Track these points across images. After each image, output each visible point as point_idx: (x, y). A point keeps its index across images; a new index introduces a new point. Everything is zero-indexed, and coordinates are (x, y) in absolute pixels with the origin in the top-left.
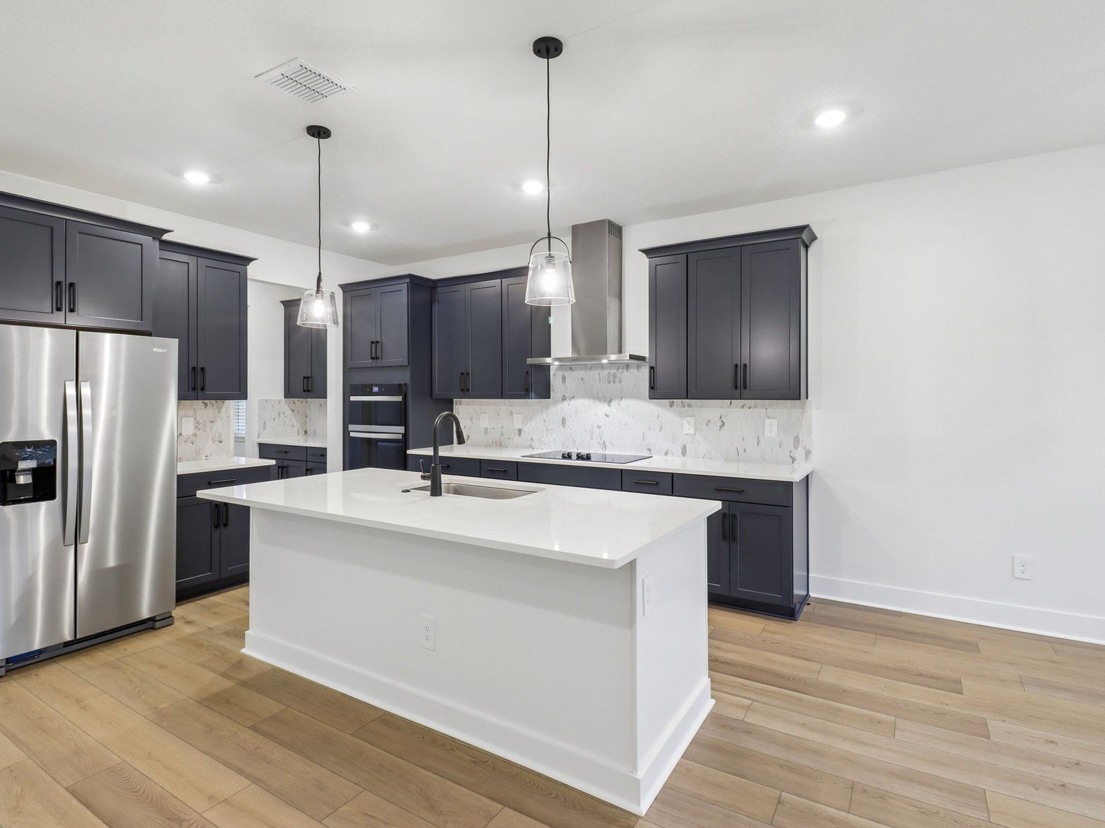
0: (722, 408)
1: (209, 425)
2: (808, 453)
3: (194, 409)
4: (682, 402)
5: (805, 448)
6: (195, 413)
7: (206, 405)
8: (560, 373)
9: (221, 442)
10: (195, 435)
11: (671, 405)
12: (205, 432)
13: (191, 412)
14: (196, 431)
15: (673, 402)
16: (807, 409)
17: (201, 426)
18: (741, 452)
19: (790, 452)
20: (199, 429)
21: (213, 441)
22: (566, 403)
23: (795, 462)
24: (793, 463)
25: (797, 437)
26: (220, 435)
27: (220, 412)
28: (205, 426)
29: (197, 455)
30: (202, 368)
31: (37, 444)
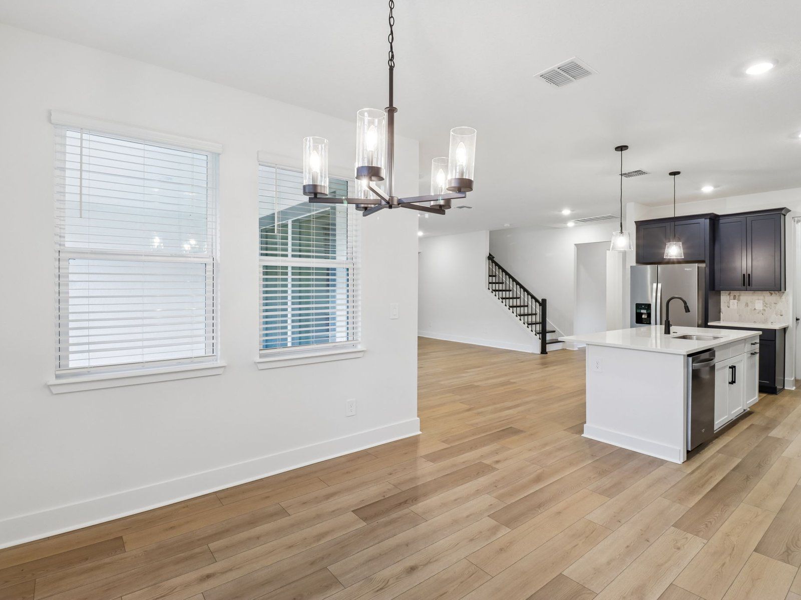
1: (773, 305)
3: (764, 296)
6: (764, 298)
7: (771, 294)
9: (781, 315)
10: (764, 310)
12: (771, 309)
13: (762, 297)
14: (765, 308)
17: (768, 305)
20: (767, 307)
21: (776, 314)
26: (781, 311)
27: (781, 298)
28: (771, 305)
29: (766, 321)
30: (749, 275)
31: (645, 305)
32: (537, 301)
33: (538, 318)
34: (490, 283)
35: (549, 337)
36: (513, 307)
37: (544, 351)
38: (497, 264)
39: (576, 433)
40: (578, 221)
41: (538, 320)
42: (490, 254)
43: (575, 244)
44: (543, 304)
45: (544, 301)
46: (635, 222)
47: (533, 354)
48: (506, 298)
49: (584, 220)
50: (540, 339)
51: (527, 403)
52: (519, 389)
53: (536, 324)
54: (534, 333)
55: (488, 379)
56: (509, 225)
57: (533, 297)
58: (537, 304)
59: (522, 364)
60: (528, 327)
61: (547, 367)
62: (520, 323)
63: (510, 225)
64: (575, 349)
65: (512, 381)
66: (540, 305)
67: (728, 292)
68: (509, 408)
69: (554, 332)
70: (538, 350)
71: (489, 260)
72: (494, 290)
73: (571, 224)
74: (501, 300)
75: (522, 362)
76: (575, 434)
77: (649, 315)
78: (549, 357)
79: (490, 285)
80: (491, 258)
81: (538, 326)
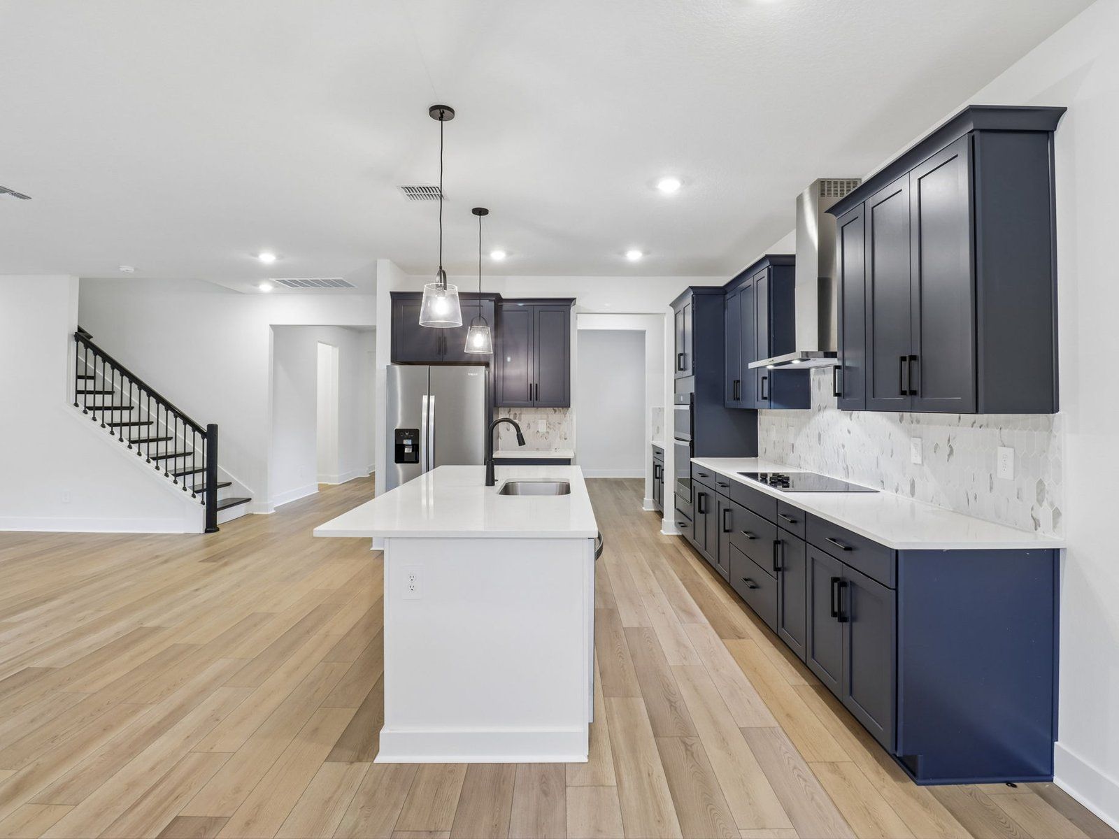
0: (950, 425)
1: (557, 425)
2: (1057, 514)
3: (548, 414)
4: (910, 415)
5: (1052, 504)
6: (548, 417)
7: (555, 411)
8: (817, 377)
9: (565, 439)
10: (548, 432)
11: (901, 420)
12: (554, 430)
13: (545, 416)
14: (548, 430)
15: (903, 415)
16: (1054, 432)
17: (552, 426)
18: (971, 498)
19: (1032, 509)
20: (550, 429)
21: (560, 437)
22: (821, 414)
23: (1039, 529)
24: (1036, 530)
25: (1041, 482)
26: (565, 434)
27: (565, 417)
28: (554, 426)
29: (548, 448)
30: (536, 385)
31: (410, 431)
32: (196, 428)
33: (200, 461)
34: (78, 392)
35: (222, 495)
36: (139, 441)
37: (211, 526)
38: (97, 351)
39: (359, 760)
40: (280, 281)
41: (199, 465)
42: (80, 330)
43: (271, 326)
44: (211, 434)
45: (213, 429)
46: (391, 292)
47: (188, 536)
48: (121, 425)
49: (294, 282)
50: (203, 503)
51: (204, 691)
52: (174, 645)
53: (194, 472)
54: (190, 492)
55: (80, 634)
56: (132, 270)
57: (187, 421)
58: (198, 435)
59: (166, 566)
60: (175, 482)
61: (226, 564)
62: (156, 476)
63: (135, 269)
64: (269, 513)
65: (150, 624)
66: (204, 435)
67: (507, 409)
68: (156, 731)
69: (229, 484)
70: (199, 525)
71: (77, 341)
72: (90, 408)
73: (265, 287)
74: (108, 429)
75: (166, 562)
76: (357, 765)
77: (416, 447)
78: (225, 537)
79: (81, 397)
80: (82, 337)
81: (198, 477)
